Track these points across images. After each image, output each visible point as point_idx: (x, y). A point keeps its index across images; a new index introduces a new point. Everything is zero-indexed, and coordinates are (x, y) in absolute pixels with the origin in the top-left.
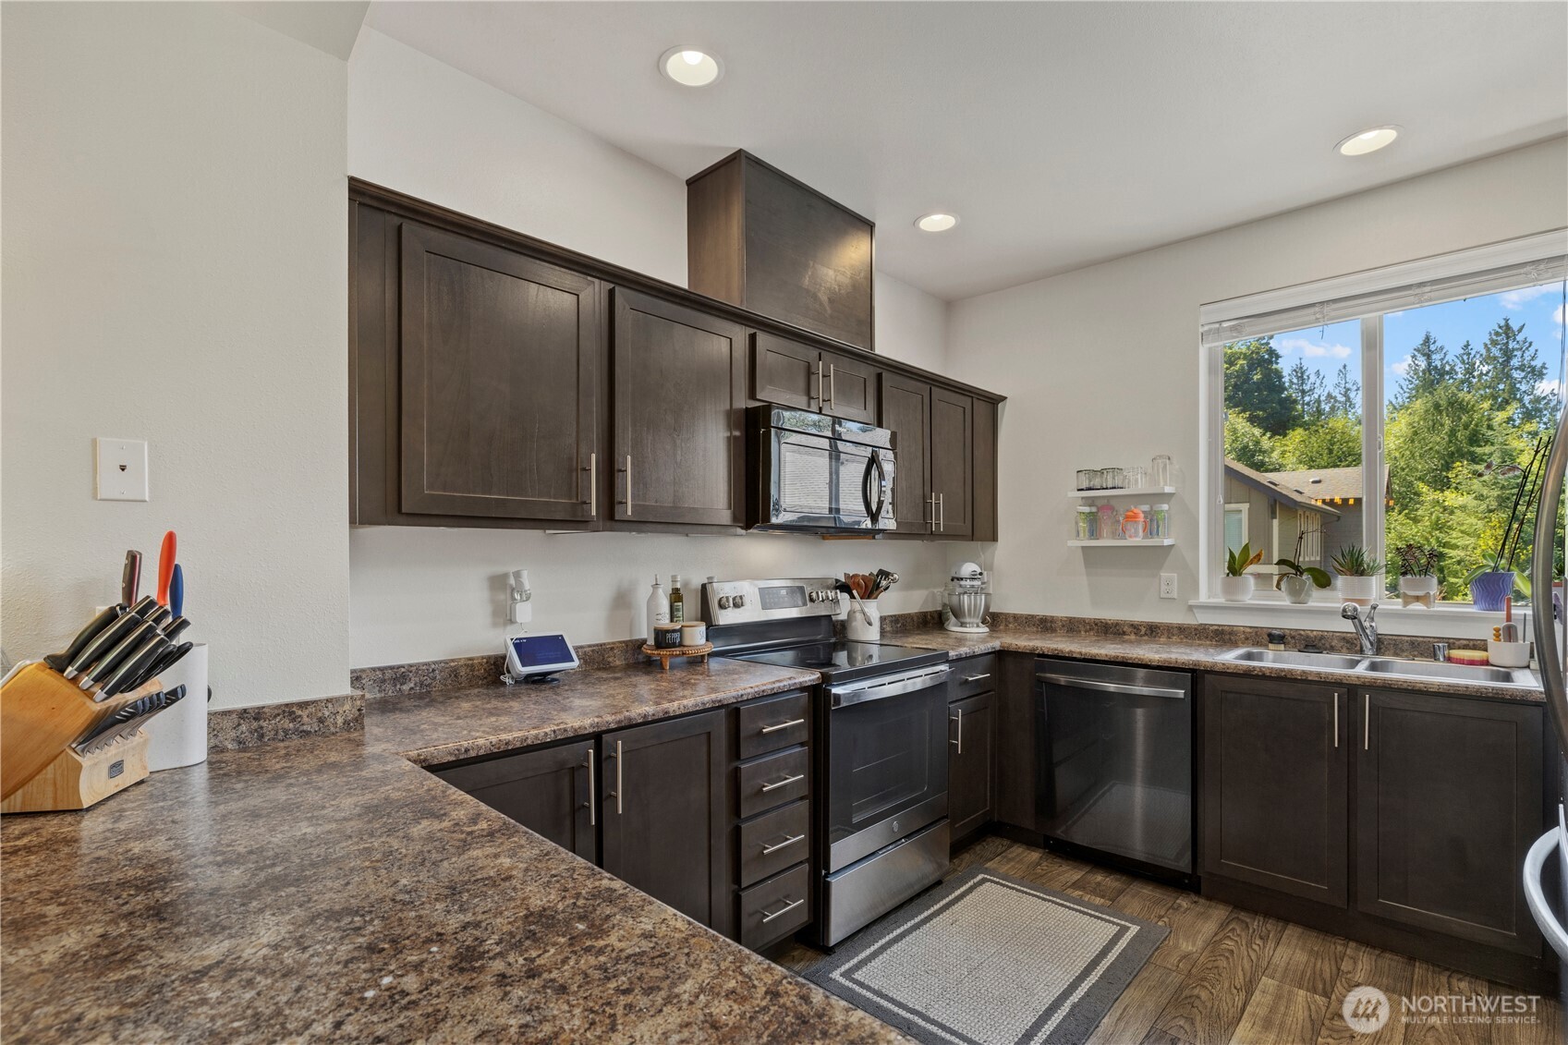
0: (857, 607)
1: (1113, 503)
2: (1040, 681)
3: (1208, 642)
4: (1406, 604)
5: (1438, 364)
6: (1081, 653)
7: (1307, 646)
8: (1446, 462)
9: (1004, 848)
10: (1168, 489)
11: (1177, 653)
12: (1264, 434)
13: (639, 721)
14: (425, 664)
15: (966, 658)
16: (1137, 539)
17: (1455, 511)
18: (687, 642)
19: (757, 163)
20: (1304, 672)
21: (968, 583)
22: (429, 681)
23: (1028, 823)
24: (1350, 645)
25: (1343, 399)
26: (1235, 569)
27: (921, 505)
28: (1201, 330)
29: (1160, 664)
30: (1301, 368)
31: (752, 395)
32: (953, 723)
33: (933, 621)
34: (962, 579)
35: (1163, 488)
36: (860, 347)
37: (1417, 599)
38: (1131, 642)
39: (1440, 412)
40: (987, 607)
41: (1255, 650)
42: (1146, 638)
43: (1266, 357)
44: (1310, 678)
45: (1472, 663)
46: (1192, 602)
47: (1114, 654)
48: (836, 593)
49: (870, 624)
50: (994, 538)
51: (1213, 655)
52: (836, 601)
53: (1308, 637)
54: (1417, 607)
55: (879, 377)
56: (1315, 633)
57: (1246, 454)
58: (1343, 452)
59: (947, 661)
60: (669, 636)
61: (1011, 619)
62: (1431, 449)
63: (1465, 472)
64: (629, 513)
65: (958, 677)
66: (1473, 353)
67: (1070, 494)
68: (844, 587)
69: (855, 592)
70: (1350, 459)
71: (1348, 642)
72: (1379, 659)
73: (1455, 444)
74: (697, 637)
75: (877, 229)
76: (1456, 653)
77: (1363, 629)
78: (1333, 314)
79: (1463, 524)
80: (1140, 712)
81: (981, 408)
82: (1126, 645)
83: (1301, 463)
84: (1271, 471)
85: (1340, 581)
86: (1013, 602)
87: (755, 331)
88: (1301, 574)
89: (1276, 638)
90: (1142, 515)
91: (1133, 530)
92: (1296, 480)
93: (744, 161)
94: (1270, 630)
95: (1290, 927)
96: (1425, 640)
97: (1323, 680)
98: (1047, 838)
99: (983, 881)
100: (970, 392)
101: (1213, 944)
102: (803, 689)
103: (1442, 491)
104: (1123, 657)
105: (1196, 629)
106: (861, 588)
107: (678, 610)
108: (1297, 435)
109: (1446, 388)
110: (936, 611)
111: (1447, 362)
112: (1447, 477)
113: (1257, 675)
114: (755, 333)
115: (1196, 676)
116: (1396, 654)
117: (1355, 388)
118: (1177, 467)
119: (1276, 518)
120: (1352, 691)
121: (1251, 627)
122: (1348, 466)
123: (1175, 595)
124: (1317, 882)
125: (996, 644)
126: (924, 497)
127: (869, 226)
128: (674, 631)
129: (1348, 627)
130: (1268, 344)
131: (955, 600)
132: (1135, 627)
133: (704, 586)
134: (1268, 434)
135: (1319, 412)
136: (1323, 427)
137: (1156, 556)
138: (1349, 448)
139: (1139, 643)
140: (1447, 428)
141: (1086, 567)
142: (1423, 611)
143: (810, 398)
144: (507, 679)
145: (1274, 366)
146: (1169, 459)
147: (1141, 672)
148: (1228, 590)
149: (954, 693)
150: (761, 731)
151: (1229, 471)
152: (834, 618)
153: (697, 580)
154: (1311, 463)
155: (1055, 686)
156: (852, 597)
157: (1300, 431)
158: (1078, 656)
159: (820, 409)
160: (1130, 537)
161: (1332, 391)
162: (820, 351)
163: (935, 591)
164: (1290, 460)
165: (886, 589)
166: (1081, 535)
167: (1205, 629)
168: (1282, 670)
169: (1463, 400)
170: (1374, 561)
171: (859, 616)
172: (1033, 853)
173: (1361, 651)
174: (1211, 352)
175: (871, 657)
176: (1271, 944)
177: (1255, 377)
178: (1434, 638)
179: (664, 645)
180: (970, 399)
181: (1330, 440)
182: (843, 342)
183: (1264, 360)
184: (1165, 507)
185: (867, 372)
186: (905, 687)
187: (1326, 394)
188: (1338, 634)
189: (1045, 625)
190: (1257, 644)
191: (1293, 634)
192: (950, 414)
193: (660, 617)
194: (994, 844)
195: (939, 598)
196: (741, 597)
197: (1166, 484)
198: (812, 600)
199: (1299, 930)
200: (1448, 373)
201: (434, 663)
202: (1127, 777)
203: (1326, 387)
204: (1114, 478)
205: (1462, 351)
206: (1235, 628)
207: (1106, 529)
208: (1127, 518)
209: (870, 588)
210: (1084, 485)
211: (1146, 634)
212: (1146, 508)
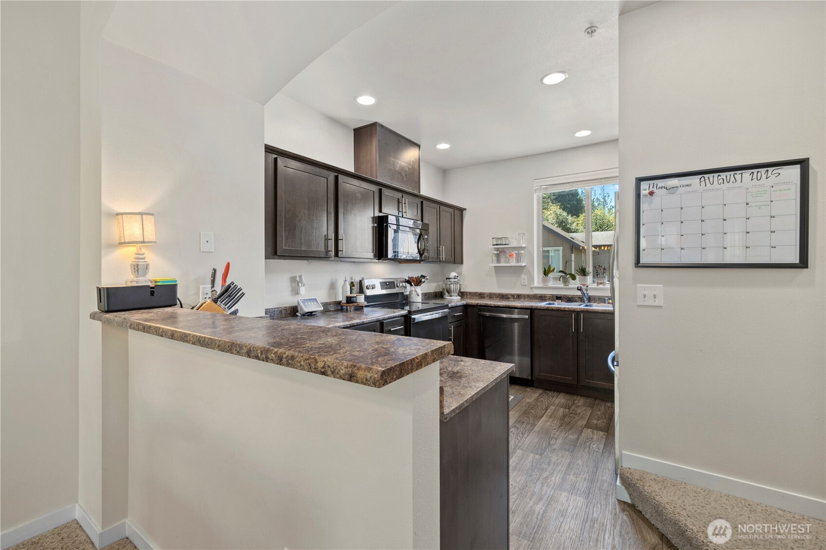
0: (413, 289)
1: (505, 250)
2: (480, 315)
3: (537, 300)
4: (598, 285)
7: (568, 300)
10: (524, 245)
11: (526, 303)
12: (568, 215)
14: (272, 309)
15: (454, 307)
16: (513, 263)
18: (358, 301)
19: (382, 126)
20: (564, 308)
21: (453, 280)
22: (273, 315)
24: (581, 299)
25: (603, 200)
26: (546, 274)
27: (437, 250)
28: (534, 188)
29: (520, 307)
31: (380, 211)
32: (450, 331)
33: (439, 295)
34: (450, 278)
35: (522, 245)
36: (416, 192)
37: (601, 283)
38: (511, 301)
40: (460, 289)
41: (552, 302)
44: (566, 310)
46: (532, 286)
47: (506, 305)
48: (406, 284)
49: (418, 295)
50: (462, 263)
51: (538, 304)
52: (405, 287)
53: (568, 297)
54: (601, 286)
55: (422, 202)
56: (570, 296)
57: (562, 225)
59: (447, 308)
60: (351, 299)
61: (469, 294)
64: (344, 254)
65: (451, 314)
67: (489, 247)
68: (409, 282)
72: (588, 304)
74: (361, 299)
75: (421, 147)
76: (611, 301)
77: (584, 294)
78: (576, 186)
80: (516, 325)
81: (457, 213)
84: (573, 232)
85: (578, 278)
86: (469, 288)
87: (381, 188)
88: (567, 275)
89: (559, 298)
90: (515, 255)
91: (512, 260)
92: (582, 237)
93: (378, 126)
94: (557, 295)
95: (561, 393)
96: (602, 297)
97: (570, 310)
100: (454, 207)
101: (537, 400)
102: (402, 316)
105: (533, 296)
106: (415, 282)
107: (353, 290)
108: (583, 216)
110: (440, 291)
113: (551, 309)
115: (532, 311)
116: (593, 301)
117: (607, 195)
118: (527, 237)
119: (573, 253)
120: (578, 313)
121: (550, 294)
123: (526, 284)
124: (568, 377)
125: (464, 302)
126: (438, 247)
127: (419, 146)
128: (354, 297)
129: (579, 293)
131: (448, 286)
132: (513, 296)
133: (360, 282)
134: (570, 215)
135: (593, 205)
137: (519, 270)
138: (603, 223)
139: (514, 301)
141: (496, 274)
143: (399, 211)
144: (298, 314)
146: (524, 234)
147: (516, 310)
148: (544, 281)
149: (450, 320)
150: (390, 330)
151: (546, 228)
152: (405, 294)
153: (358, 279)
155: (486, 317)
156: (411, 285)
157: (584, 214)
158: (493, 306)
159: (403, 215)
160: (511, 262)
161: (598, 197)
162: (403, 194)
163: (440, 283)
164: (580, 227)
165: (424, 282)
166: (494, 262)
167: (536, 295)
168: (559, 308)
170: (589, 271)
171: (414, 293)
173: (584, 302)
174: (538, 196)
175: (418, 306)
176: (555, 398)
178: (605, 296)
179: (349, 302)
180: (453, 209)
182: (410, 190)
184: (523, 252)
185: (418, 201)
187: (596, 198)
188: (576, 296)
189: (481, 296)
190: (553, 300)
191: (564, 296)
192: (446, 215)
193: (347, 292)
195: (441, 286)
196: (374, 285)
197: (523, 243)
198: (397, 286)
199: (564, 394)
201: (275, 308)
204: (505, 241)
206: (546, 295)
207: (503, 260)
208: (510, 256)
209: (418, 282)
210: (495, 243)
211: (516, 298)
212: (516, 252)
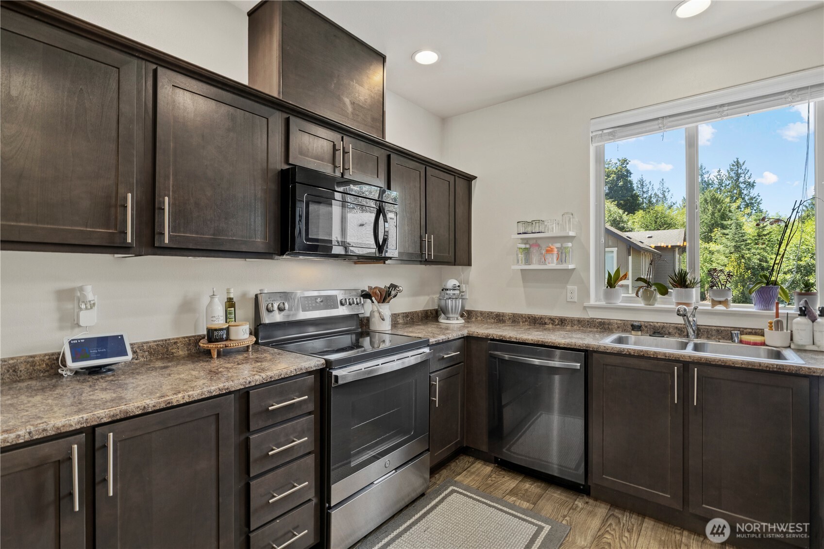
0: (376, 309)
1: (539, 242)
2: (492, 358)
3: (595, 330)
4: (713, 305)
5: (706, 179)
6: (516, 338)
7: (654, 333)
8: (711, 229)
9: (469, 465)
10: (571, 234)
11: (576, 338)
12: (624, 213)
13: (137, 413)
15: (443, 342)
16: (553, 264)
17: (715, 252)
18: (232, 337)
20: (655, 353)
21: (452, 292)
23: (484, 448)
24: (680, 332)
25: (662, 196)
26: (612, 283)
27: (419, 242)
28: (591, 135)
29: (565, 346)
30: (642, 180)
31: (286, 160)
32: (431, 387)
33: (432, 316)
34: (447, 290)
35: (569, 233)
36: (374, 135)
37: (720, 302)
38: (549, 330)
39: (707, 203)
40: (463, 307)
41: (624, 335)
42: (558, 326)
43: (625, 173)
44: (659, 357)
45: (755, 344)
46: (586, 304)
47: (536, 339)
48: (360, 299)
49: (383, 320)
50: (469, 264)
51: (598, 340)
52: (363, 305)
53: (655, 327)
54: (720, 308)
55: (389, 157)
56: (659, 324)
57: (616, 223)
58: (662, 223)
59: (428, 346)
60: (216, 333)
61: (479, 315)
62: (703, 222)
63: (719, 233)
64: (167, 241)
65: (437, 355)
66: (722, 174)
67: (513, 238)
68: (368, 296)
69: (373, 298)
70: (665, 226)
71: (679, 330)
72: (698, 341)
73: (714, 219)
74: (242, 333)
75: (387, 60)
76: (745, 338)
77: (689, 322)
78: (669, 124)
79: (718, 259)
80: (557, 378)
81: (460, 183)
82: (545, 332)
83: (642, 228)
84: (628, 231)
85: (673, 291)
86: (480, 303)
87: (288, 115)
88: (651, 286)
89: (636, 327)
90: (556, 250)
91: (550, 259)
92: (640, 236)
94: (632, 322)
96: (725, 329)
97: (667, 358)
98: (496, 459)
99: (453, 491)
100: (452, 172)
101: (598, 539)
103: (709, 243)
104: (542, 341)
105: (588, 321)
106: (378, 296)
107: (230, 314)
108: (640, 213)
109: (710, 191)
110: (434, 309)
111: (710, 179)
112: (711, 236)
113: (625, 354)
114: (289, 117)
115: (587, 354)
116: (708, 338)
117: (667, 190)
118: (577, 220)
119: (630, 255)
120: (686, 365)
121: (621, 320)
122: (664, 229)
123: (576, 301)
124: (664, 493)
125: (466, 332)
126: (421, 237)
127: (383, 58)
129: (680, 320)
130: (626, 167)
131: (444, 303)
132: (552, 320)
133: (256, 296)
134: (626, 213)
135: (650, 202)
136: (652, 210)
137: (565, 276)
138: (665, 220)
139: (554, 331)
140: (710, 212)
141: (523, 282)
142: (724, 310)
143: (335, 167)
144: (64, 372)
145: (629, 179)
146: (572, 215)
147: (558, 352)
148: (607, 296)
149: (434, 366)
150: (269, 408)
151: (607, 230)
152: (360, 316)
153: (253, 291)
154: (647, 228)
155: (502, 361)
156: (372, 302)
157: (641, 211)
158: (515, 340)
159: (342, 174)
160: (549, 263)
161: (657, 192)
162: (343, 135)
163: (434, 297)
164: (636, 226)
165: (395, 296)
166: (520, 262)
167: (593, 321)
168: (642, 351)
169: (718, 197)
170: (694, 279)
171: (376, 315)
172: (487, 467)
173: (687, 336)
175: (384, 341)
177: (620, 184)
178: (731, 327)
179: (213, 340)
180: (453, 177)
181: (655, 217)
183: (623, 175)
184: (570, 245)
185: (377, 152)
186: (403, 363)
187: (653, 193)
188: (673, 325)
189: (499, 318)
190: (625, 331)
191: (646, 324)
192: (439, 186)
193: (214, 319)
194: (464, 461)
195: (436, 301)
196: (284, 303)
197: (570, 230)
198: (342, 304)
200: (710, 184)
202: (549, 409)
203: (654, 189)
204: (539, 227)
205: (717, 174)
206: (611, 321)
207: (535, 258)
208: (547, 251)
209: (385, 295)
210: (522, 230)
211: (558, 324)
212: (558, 245)
